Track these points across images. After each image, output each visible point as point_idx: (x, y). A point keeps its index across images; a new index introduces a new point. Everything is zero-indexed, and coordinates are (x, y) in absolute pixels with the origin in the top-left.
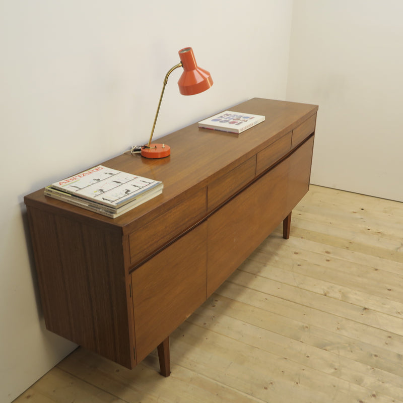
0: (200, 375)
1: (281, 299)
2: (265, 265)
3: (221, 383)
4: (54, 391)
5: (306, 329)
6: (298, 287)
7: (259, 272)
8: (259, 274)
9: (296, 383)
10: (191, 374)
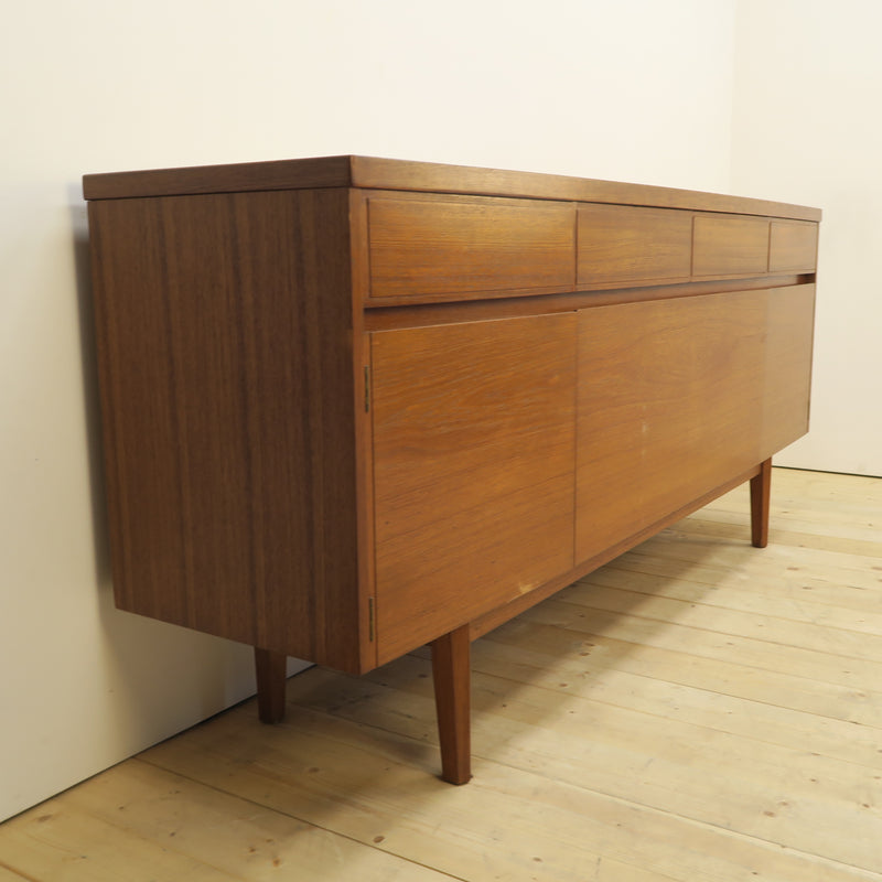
0: (562, 784)
1: (772, 645)
2: (714, 587)
3: (627, 800)
4: (122, 808)
5: (862, 699)
6: (814, 623)
7: (700, 598)
8: (701, 601)
9: (861, 806)
10: (533, 780)
